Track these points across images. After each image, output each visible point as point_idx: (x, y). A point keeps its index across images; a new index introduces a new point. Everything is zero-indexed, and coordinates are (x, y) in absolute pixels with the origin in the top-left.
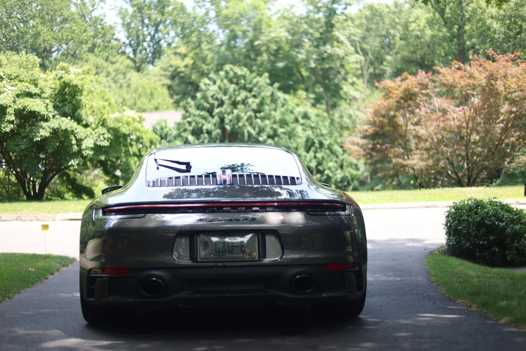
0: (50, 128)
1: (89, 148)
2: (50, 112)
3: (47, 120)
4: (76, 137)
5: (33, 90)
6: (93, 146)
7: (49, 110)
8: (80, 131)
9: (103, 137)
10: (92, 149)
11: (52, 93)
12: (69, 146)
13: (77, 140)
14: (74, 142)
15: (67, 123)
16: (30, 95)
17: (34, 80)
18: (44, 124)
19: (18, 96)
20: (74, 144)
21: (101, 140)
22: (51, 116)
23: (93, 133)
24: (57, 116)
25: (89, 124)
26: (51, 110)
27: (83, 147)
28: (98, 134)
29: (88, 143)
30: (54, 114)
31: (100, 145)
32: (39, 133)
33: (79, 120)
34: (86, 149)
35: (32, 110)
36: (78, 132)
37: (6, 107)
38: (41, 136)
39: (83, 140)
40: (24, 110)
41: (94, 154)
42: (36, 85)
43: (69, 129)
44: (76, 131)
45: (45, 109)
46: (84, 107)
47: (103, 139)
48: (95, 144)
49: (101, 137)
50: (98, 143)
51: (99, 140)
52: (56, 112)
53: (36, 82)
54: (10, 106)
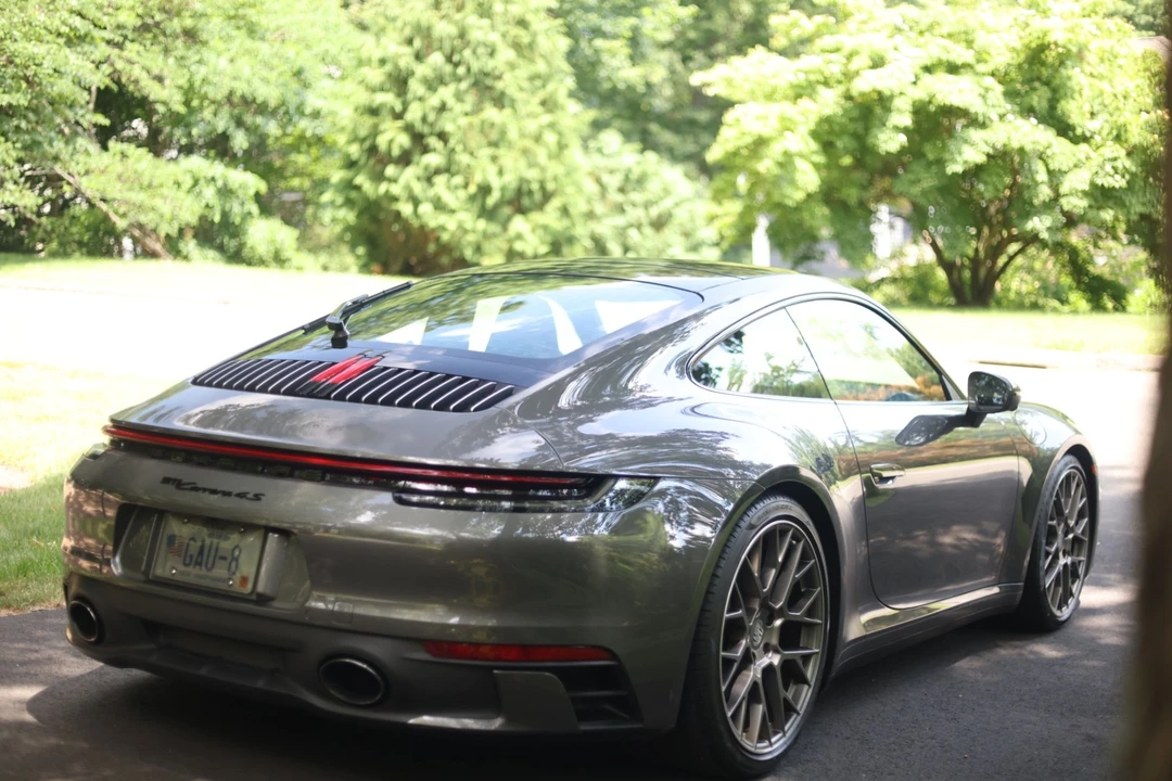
0: (986, 143)
1: (1077, 192)
2: (993, 106)
3: (981, 124)
4: (1047, 165)
5: (960, 54)
6: (1087, 188)
7: (990, 102)
8: (1062, 152)
9: (1113, 168)
10: (1085, 194)
11: (1011, 62)
12: (1029, 187)
13: (1050, 173)
14: (1042, 176)
15: (1027, 134)
16: (953, 69)
17: (966, 33)
18: (974, 134)
19: (928, 69)
20: (1042, 183)
21: (1108, 174)
22: (995, 118)
23: (1093, 155)
24: (1010, 117)
25: (1088, 134)
26: (996, 103)
27: (1063, 189)
28: (1101, 159)
29: (1076, 183)
30: (1002, 111)
31: (1102, 185)
32: (960, 153)
33: (1064, 129)
34: (1071, 194)
35: (948, 102)
36: (1053, 154)
37: (891, 97)
38: (965, 162)
39: (1065, 173)
40: (930, 102)
41: (1090, 207)
42: (969, 43)
43: (1028, 147)
44: (1049, 152)
45: (980, 101)
46: (1077, 96)
47: (1112, 172)
48: (1093, 185)
49: (1108, 168)
50: (1099, 182)
51: (1101, 173)
52: (1009, 107)
53: (970, 38)
54: (901, 94)
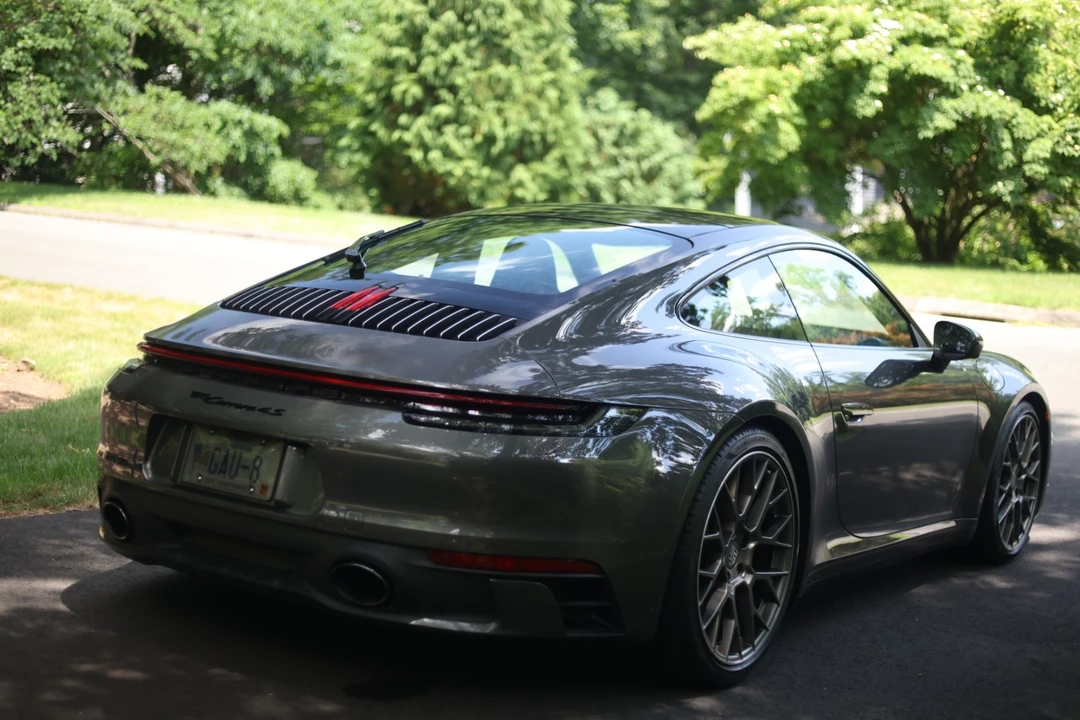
0: (956, 111)
1: (1039, 159)
2: (964, 77)
3: (954, 94)
4: (1012, 134)
5: (936, 28)
6: (1048, 155)
7: (961, 73)
8: (1026, 121)
9: (1073, 138)
10: (1046, 161)
11: (982, 36)
12: (994, 153)
13: (1015, 141)
14: (1007, 144)
15: (994, 103)
16: (928, 41)
17: (941, 8)
18: (947, 103)
19: (905, 41)
20: (1007, 150)
21: (1068, 144)
22: (965, 87)
23: (1055, 125)
24: (979, 88)
25: (1051, 106)
26: (966, 73)
27: (1027, 156)
28: (1062, 130)
29: (1040, 149)
30: (972, 82)
31: (1063, 154)
32: (932, 120)
33: (1030, 101)
34: (1033, 161)
35: (922, 72)
36: (1018, 123)
37: (870, 66)
38: (936, 128)
39: (1029, 141)
40: (905, 71)
41: (1051, 173)
42: (944, 18)
43: (996, 116)
44: (1014, 122)
45: (951, 72)
46: (1042, 70)
47: (1072, 142)
48: (1054, 153)
49: (1069, 138)
50: (1060, 151)
51: (1063, 143)
52: (978, 78)
53: (945, 13)
54: (879, 63)
